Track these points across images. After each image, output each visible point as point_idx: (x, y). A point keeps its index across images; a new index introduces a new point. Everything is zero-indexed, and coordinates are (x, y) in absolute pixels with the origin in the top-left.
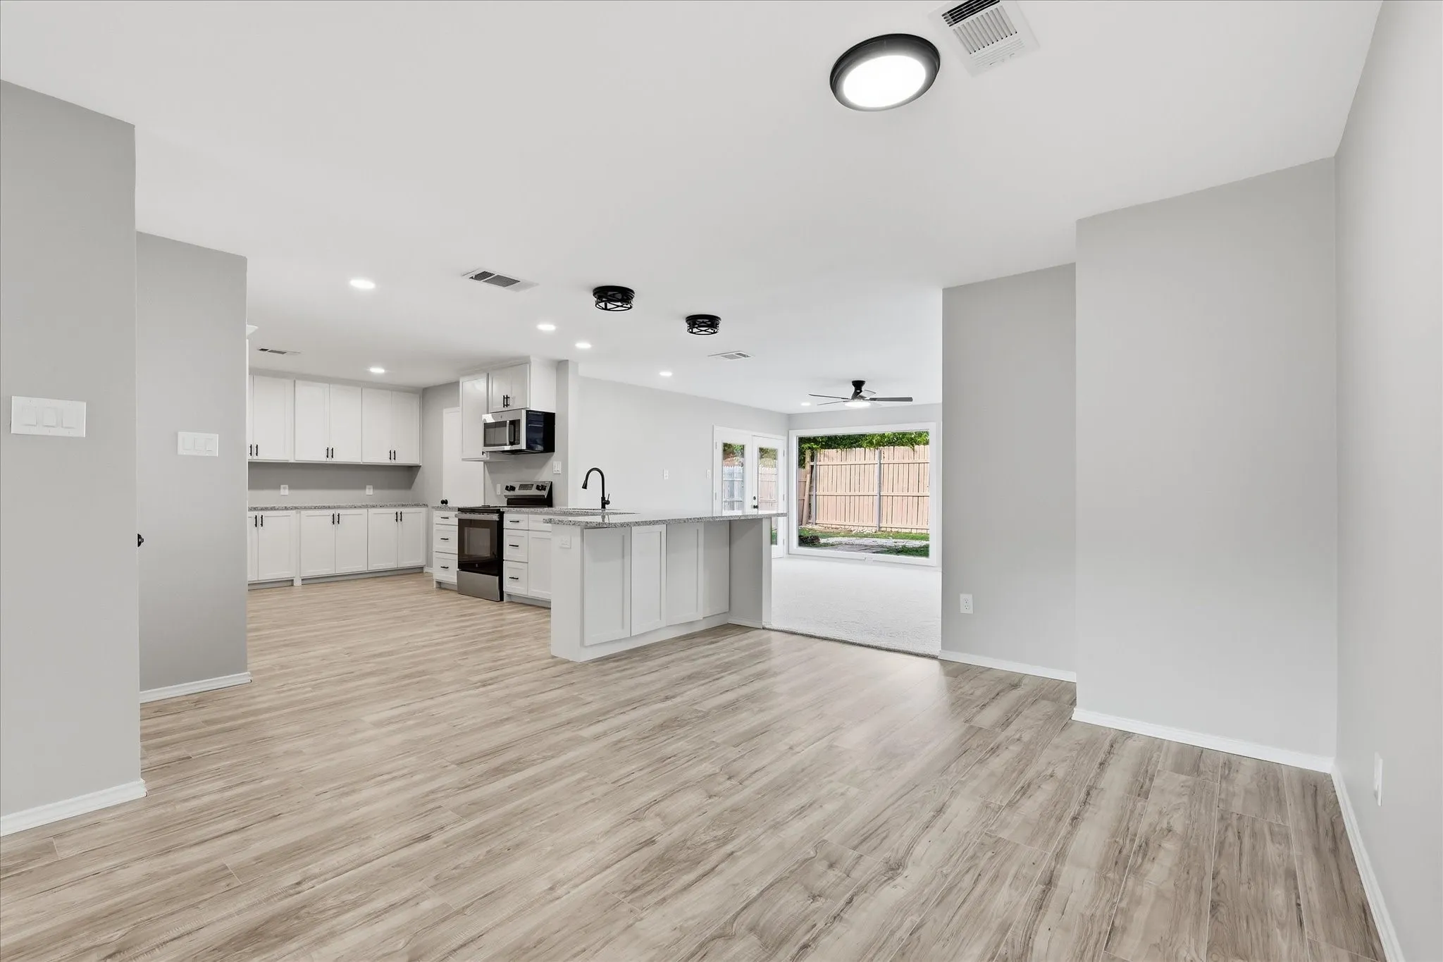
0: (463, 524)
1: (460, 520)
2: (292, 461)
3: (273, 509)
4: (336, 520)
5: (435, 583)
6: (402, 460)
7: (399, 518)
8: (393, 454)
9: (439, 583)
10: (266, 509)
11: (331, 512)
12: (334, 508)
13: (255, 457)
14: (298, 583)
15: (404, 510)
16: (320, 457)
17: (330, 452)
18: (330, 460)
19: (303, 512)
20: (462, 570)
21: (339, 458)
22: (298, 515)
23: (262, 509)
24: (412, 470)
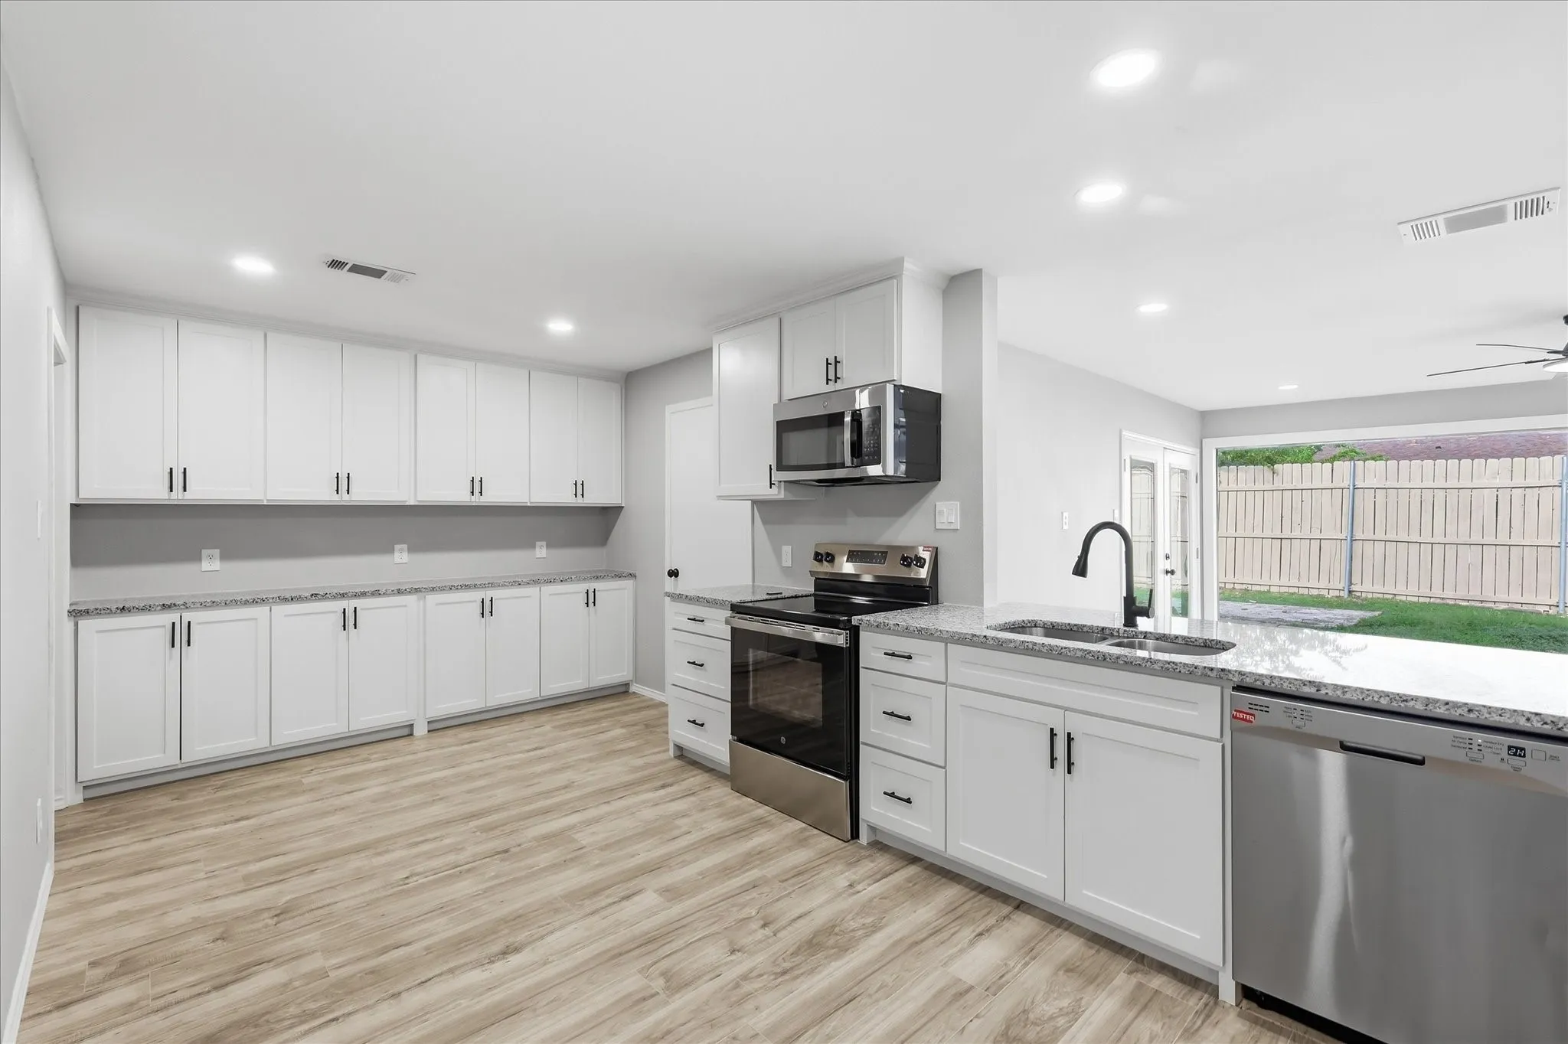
0: (739, 638)
1: (734, 630)
2: (412, 502)
3: (376, 594)
4: (487, 609)
5: (671, 746)
6: (596, 497)
7: (591, 600)
8: (579, 488)
9: (679, 748)
10: (363, 595)
11: (478, 595)
12: (483, 586)
13: (346, 497)
14: (421, 730)
15: (599, 585)
16: (460, 495)
17: (476, 485)
18: (476, 500)
19: (432, 599)
20: (740, 740)
21: (493, 496)
22: (422, 602)
23: (356, 596)
24: (608, 515)
